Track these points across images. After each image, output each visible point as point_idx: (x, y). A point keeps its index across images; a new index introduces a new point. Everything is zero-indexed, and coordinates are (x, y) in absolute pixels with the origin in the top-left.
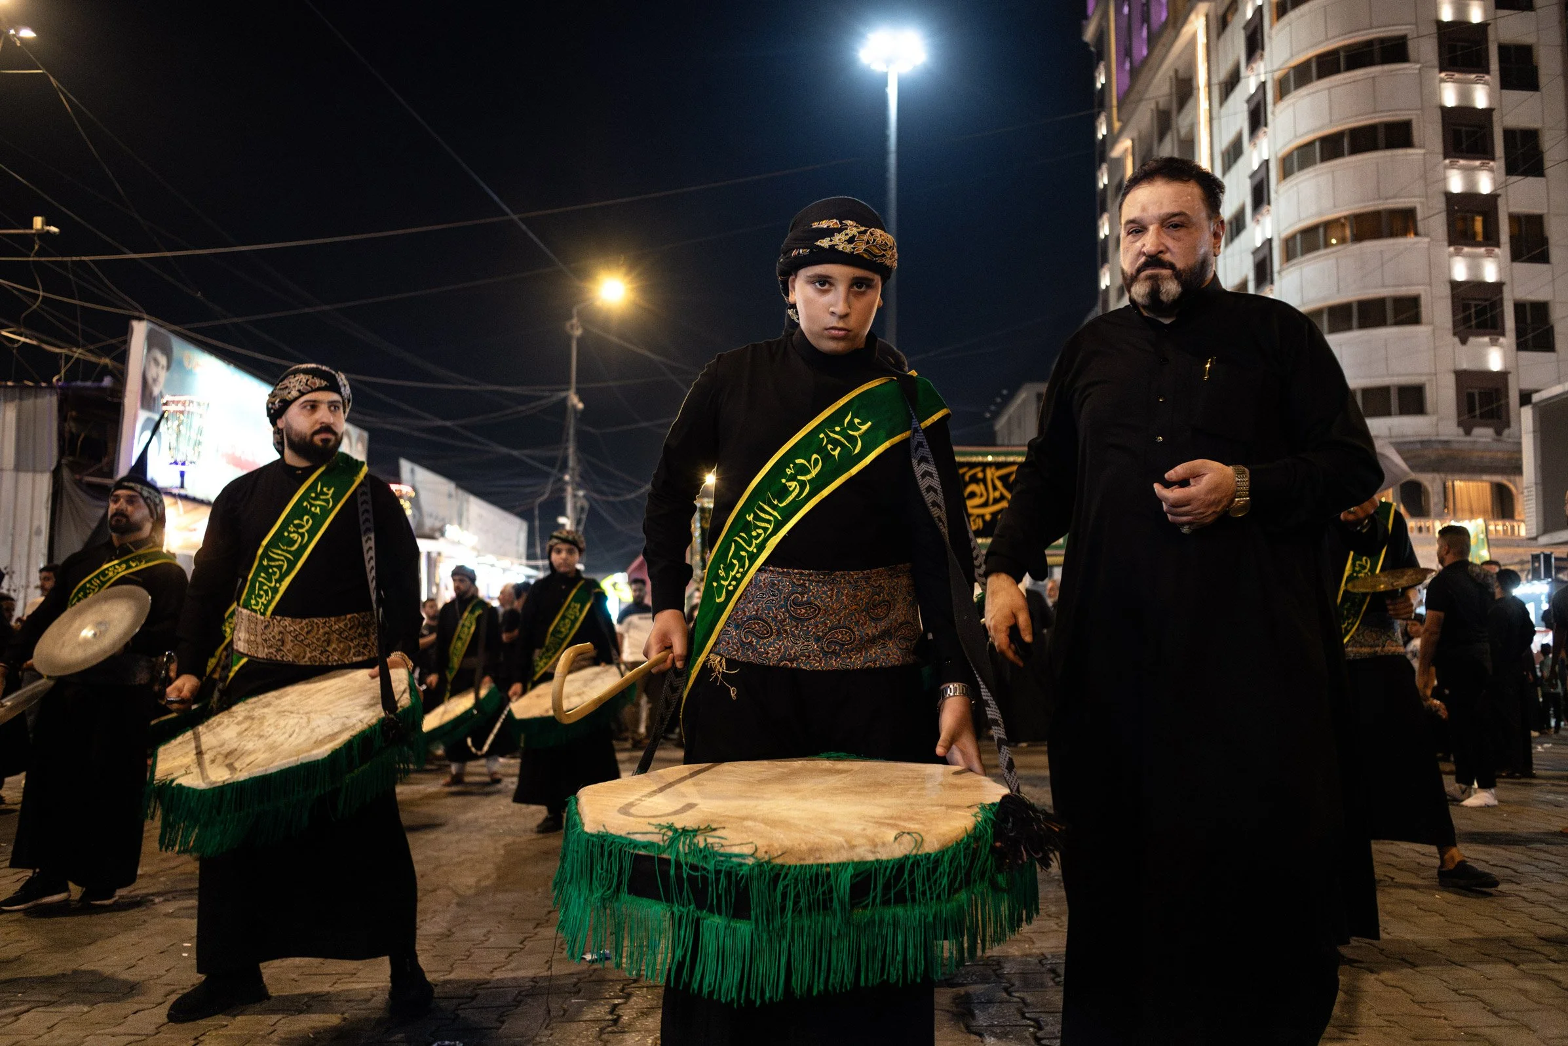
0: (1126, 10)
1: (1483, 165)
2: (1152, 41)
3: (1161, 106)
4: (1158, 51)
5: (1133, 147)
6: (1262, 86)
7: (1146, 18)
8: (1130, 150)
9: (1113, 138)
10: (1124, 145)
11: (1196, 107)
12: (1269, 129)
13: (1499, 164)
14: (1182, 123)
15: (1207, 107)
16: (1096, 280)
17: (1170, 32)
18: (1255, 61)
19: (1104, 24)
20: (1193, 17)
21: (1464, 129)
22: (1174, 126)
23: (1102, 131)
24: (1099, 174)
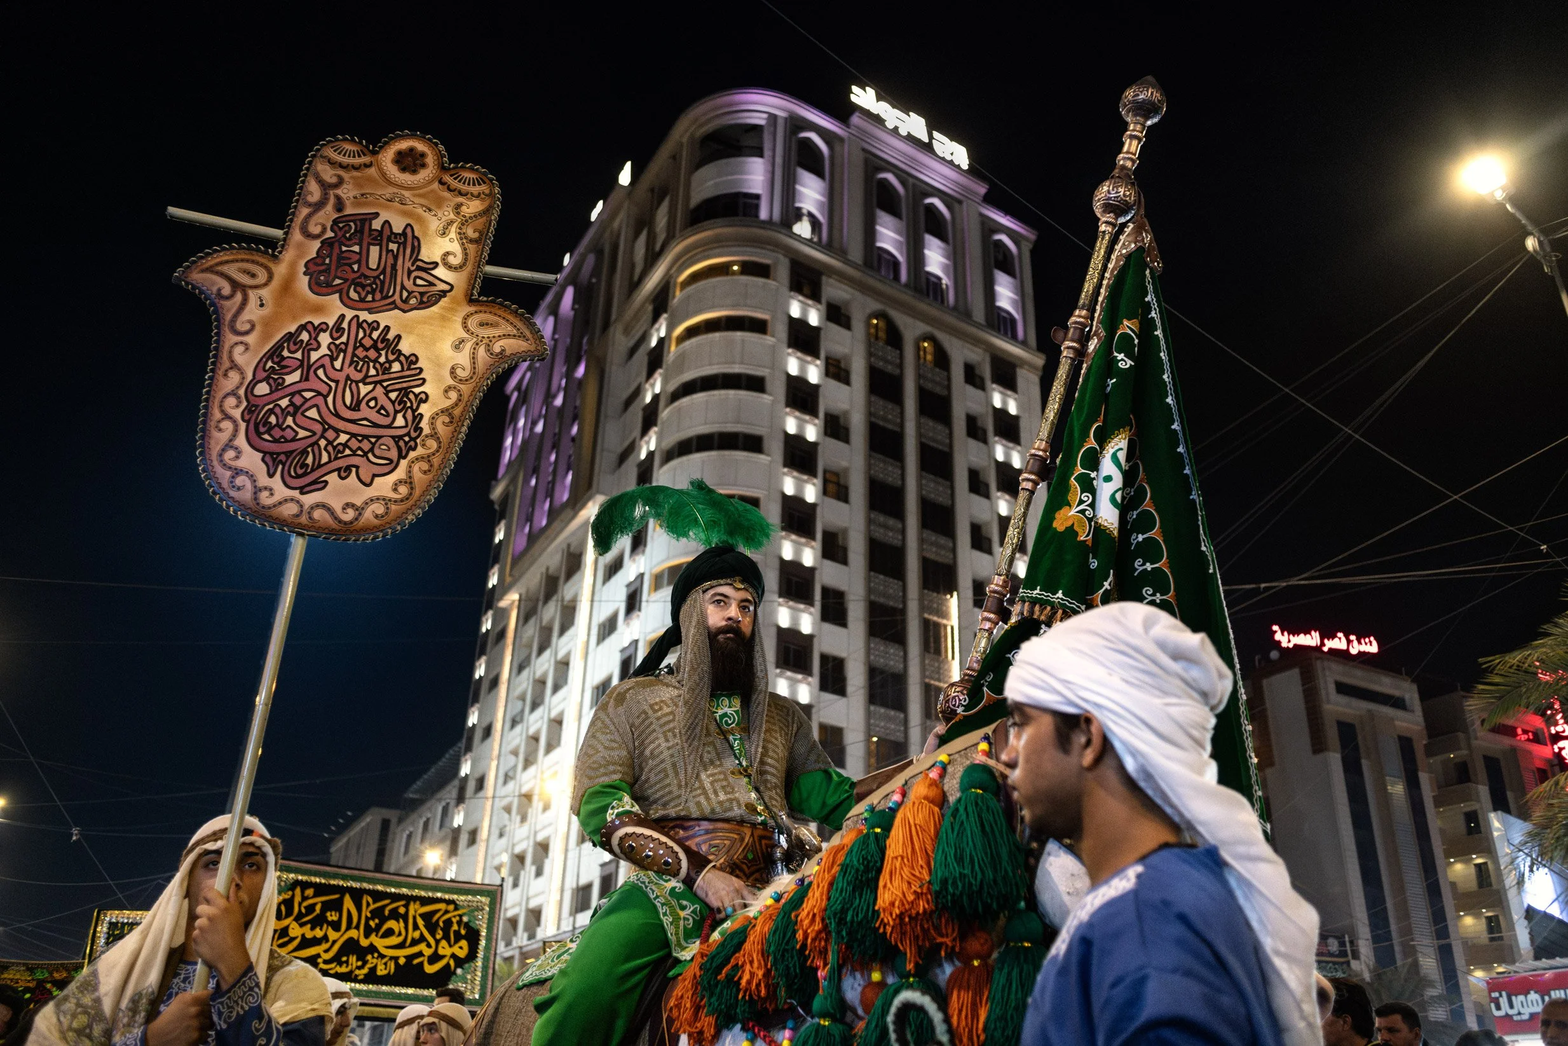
0: (533, 482)
1: (805, 679)
2: (553, 514)
3: (551, 571)
4: (556, 525)
5: (520, 600)
6: (641, 576)
7: (550, 493)
8: (516, 603)
9: (503, 588)
10: (512, 598)
11: (582, 580)
12: (642, 614)
13: (815, 680)
14: (567, 591)
15: (591, 582)
16: (464, 717)
17: (569, 512)
18: (638, 554)
19: (512, 488)
20: (590, 504)
21: (792, 647)
22: (560, 591)
23: (493, 581)
24: (484, 619)
